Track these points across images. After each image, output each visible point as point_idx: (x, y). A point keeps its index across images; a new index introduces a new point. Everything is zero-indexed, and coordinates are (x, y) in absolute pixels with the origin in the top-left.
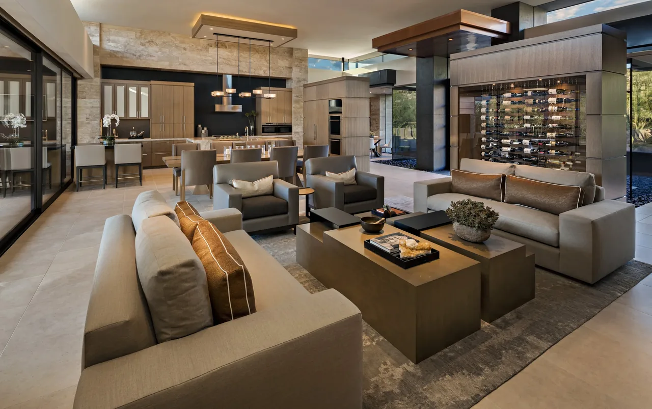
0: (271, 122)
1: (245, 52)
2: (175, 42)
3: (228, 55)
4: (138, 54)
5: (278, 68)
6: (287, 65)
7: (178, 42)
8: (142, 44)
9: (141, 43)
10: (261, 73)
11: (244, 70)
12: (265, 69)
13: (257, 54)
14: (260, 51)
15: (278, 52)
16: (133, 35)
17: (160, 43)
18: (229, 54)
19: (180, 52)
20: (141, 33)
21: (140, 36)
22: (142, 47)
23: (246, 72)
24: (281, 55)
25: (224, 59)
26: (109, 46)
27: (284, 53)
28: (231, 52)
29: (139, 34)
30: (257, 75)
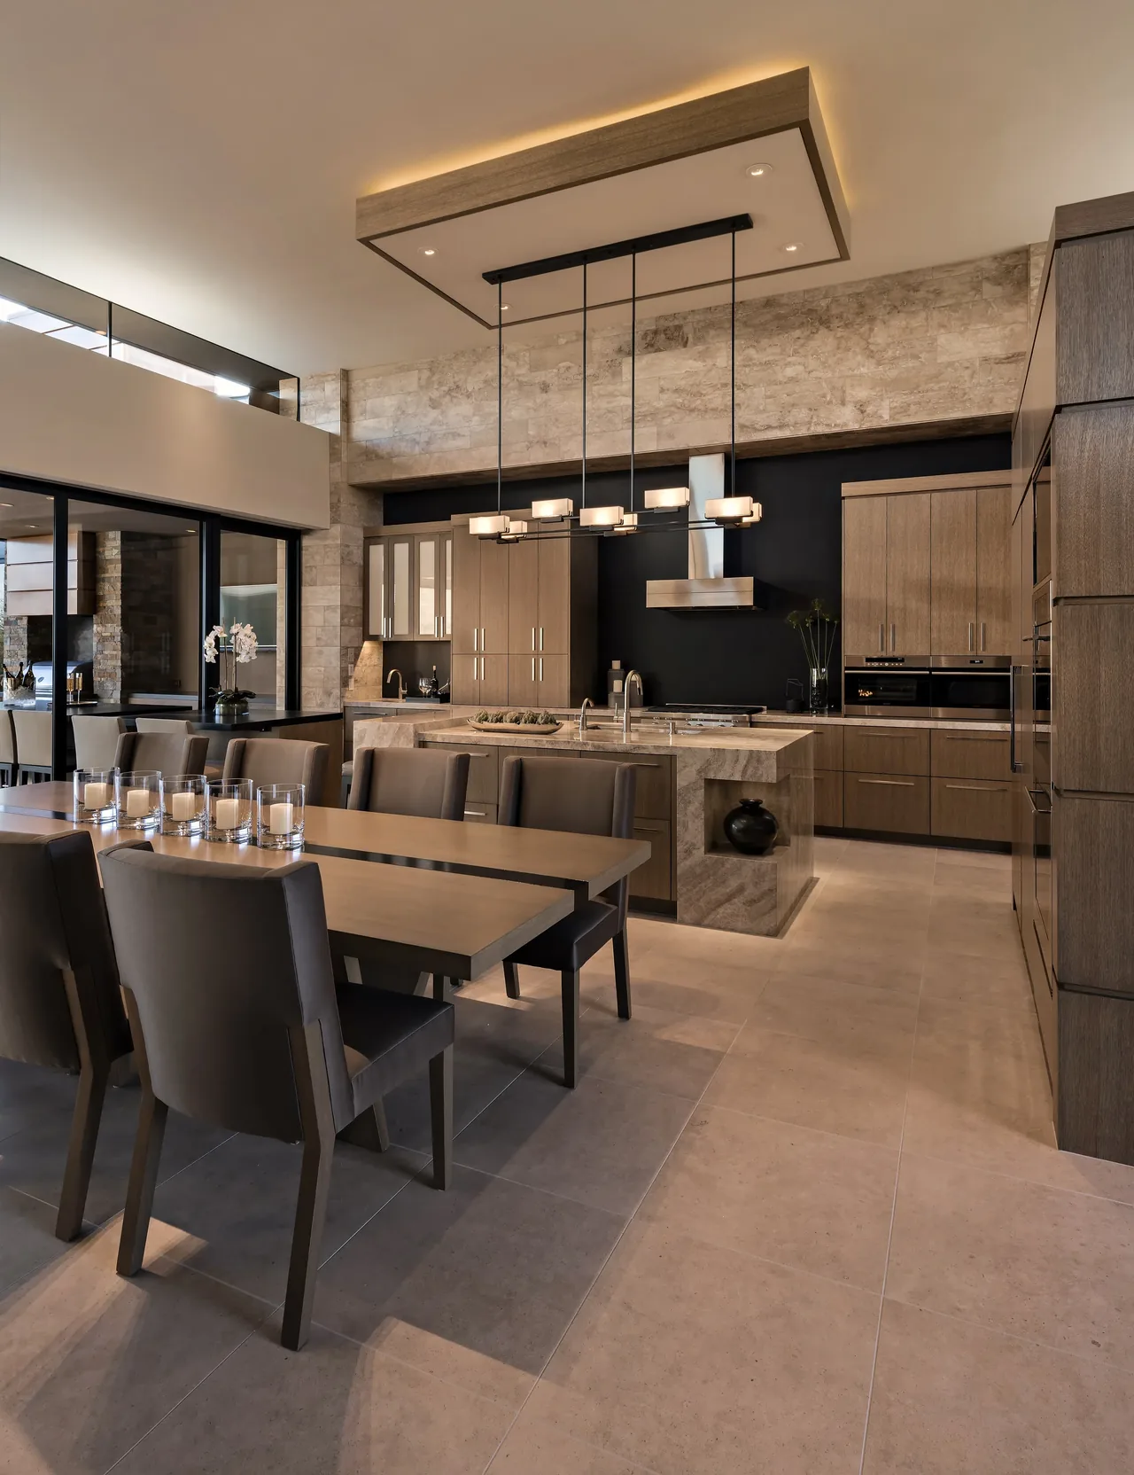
0: (897, 654)
1: (765, 342)
2: (518, 372)
3: (690, 374)
4: (424, 438)
5: (936, 377)
6: (998, 351)
7: (523, 371)
8: (434, 404)
9: (431, 399)
10: (845, 420)
11: (761, 420)
12: (862, 393)
13: (823, 331)
14: (840, 317)
15: (938, 293)
16: (412, 380)
17: (476, 388)
18: (698, 365)
19: (530, 404)
20: (431, 369)
21: (429, 378)
22: (434, 414)
23: (769, 427)
24: (953, 308)
25: (676, 391)
26: (366, 429)
27: (977, 289)
28: (702, 356)
29: (426, 374)
30: (821, 430)
